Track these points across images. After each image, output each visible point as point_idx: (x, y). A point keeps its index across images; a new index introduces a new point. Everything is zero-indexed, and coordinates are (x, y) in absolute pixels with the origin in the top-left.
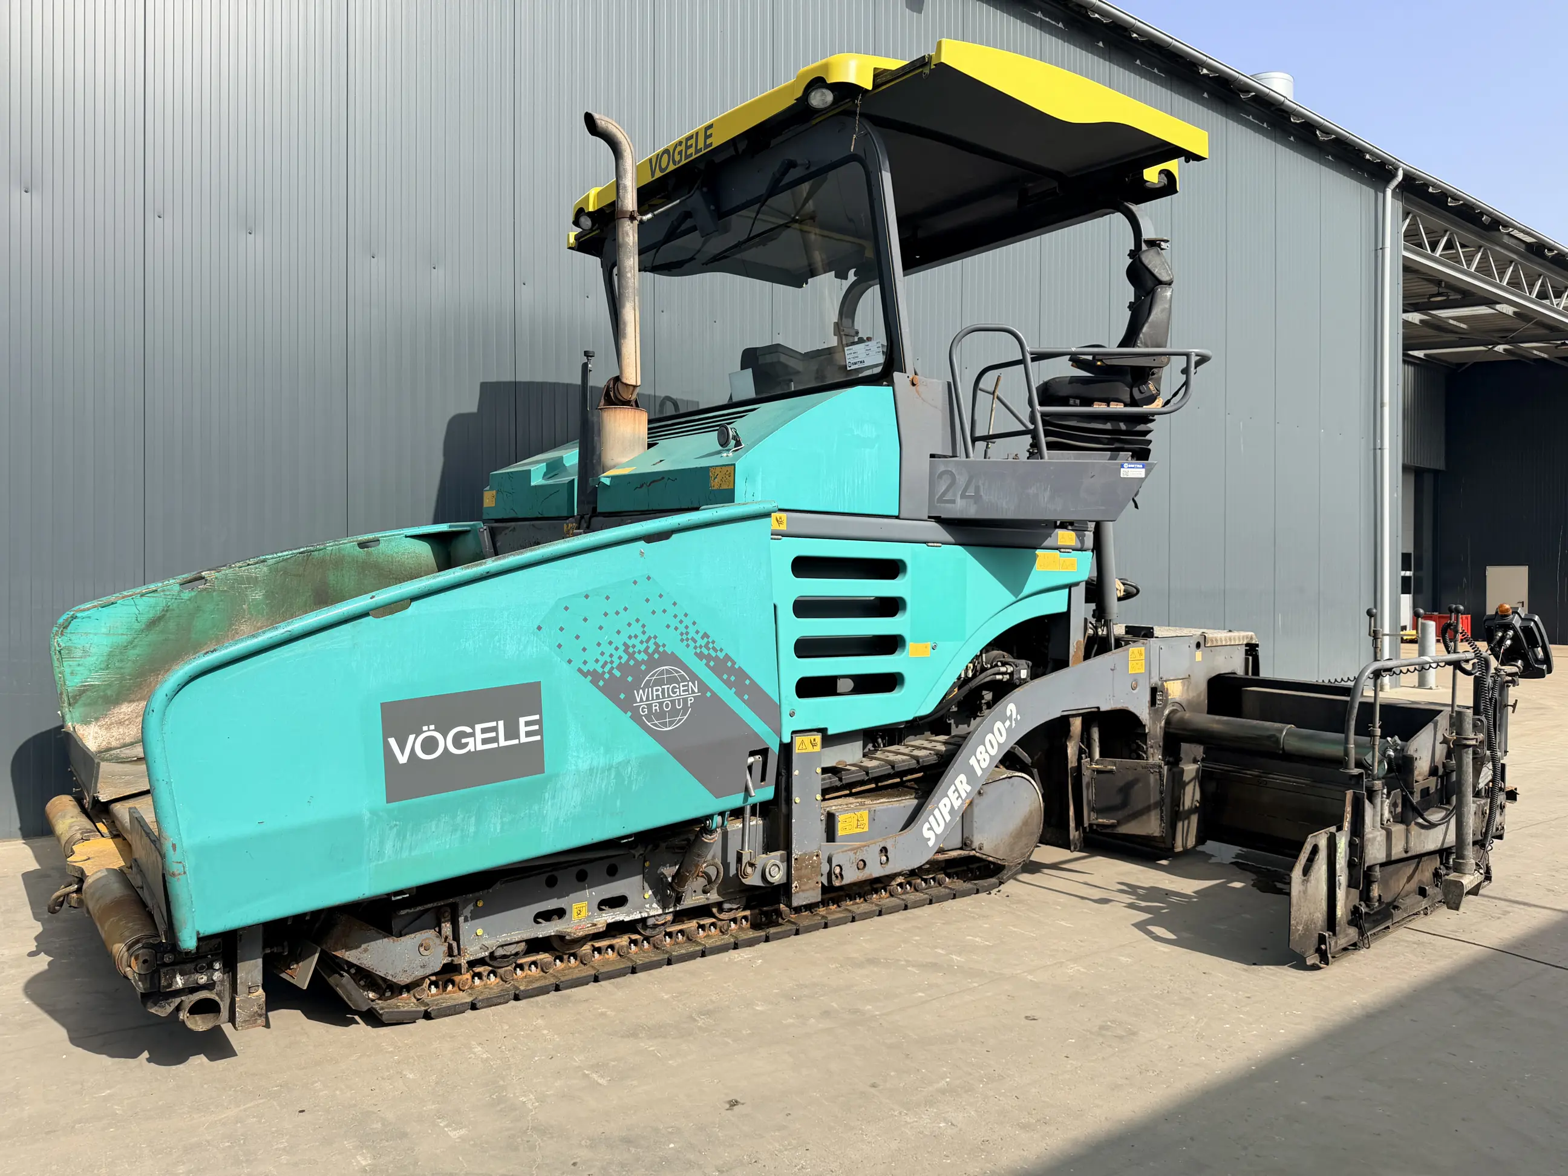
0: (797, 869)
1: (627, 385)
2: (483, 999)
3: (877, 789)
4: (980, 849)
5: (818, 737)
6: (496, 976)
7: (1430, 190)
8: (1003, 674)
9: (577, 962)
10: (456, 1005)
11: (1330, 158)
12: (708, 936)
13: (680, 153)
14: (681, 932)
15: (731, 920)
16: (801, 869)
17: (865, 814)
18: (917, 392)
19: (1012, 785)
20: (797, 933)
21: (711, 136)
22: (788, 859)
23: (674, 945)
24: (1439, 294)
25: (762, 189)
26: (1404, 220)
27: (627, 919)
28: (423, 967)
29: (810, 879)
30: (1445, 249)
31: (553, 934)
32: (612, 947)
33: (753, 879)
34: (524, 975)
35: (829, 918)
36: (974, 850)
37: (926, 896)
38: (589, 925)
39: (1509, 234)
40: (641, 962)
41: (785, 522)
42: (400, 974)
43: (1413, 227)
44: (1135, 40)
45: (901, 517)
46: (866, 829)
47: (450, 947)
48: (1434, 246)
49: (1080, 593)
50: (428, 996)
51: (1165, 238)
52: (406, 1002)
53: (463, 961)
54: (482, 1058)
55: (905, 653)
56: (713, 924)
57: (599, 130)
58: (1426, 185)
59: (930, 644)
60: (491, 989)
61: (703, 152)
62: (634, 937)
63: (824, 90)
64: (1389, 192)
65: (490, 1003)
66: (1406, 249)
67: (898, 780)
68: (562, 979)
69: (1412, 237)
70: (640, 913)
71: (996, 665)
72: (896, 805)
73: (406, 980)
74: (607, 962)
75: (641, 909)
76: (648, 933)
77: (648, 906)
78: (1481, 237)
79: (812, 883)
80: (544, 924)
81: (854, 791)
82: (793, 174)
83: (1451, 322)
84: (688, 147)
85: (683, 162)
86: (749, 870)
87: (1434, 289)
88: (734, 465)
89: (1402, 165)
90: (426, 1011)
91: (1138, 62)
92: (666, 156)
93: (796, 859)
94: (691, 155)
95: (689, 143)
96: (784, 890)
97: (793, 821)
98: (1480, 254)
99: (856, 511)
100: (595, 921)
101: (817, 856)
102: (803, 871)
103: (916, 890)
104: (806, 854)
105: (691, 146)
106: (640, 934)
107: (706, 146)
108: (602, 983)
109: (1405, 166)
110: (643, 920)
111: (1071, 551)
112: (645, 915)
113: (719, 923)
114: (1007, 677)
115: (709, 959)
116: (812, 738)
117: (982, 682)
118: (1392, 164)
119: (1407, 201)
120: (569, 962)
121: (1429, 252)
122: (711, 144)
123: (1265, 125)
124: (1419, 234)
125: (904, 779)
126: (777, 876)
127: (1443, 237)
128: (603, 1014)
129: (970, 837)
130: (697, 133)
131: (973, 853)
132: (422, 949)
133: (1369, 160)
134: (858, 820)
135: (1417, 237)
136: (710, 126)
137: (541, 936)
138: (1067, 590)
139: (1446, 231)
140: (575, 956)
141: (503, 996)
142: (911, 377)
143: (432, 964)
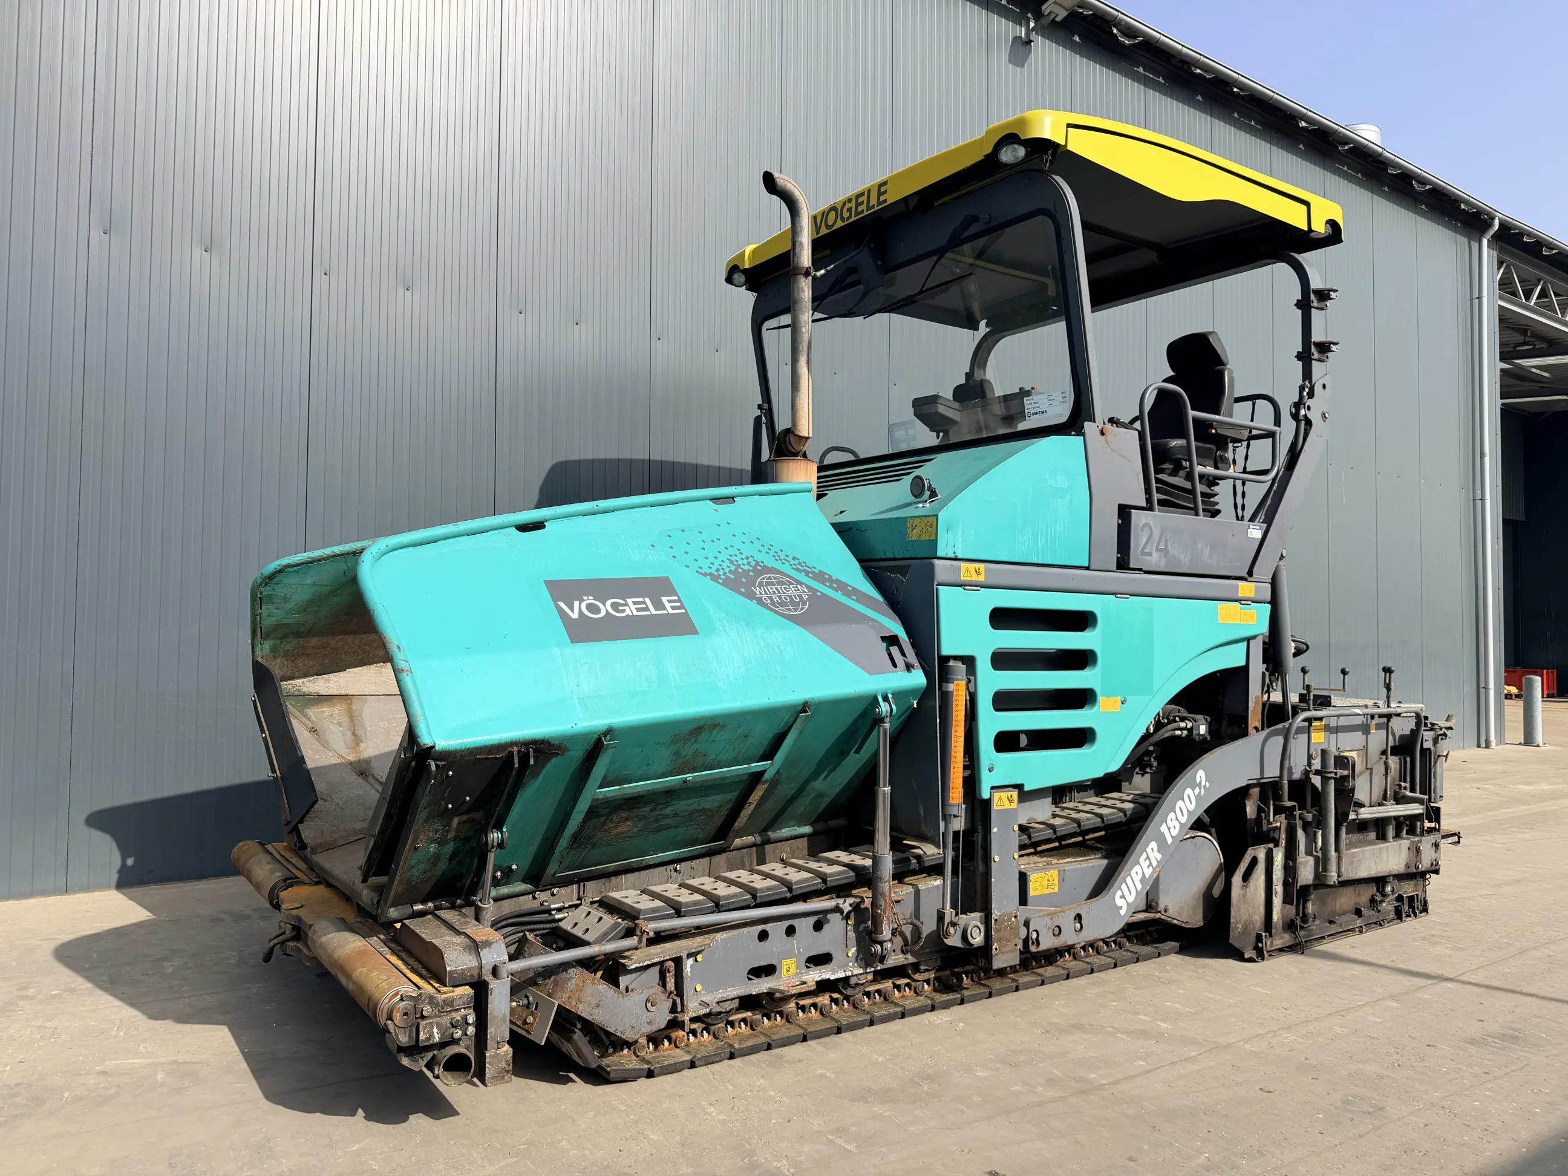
0: (997, 931)
1: (799, 437)
2: (702, 1058)
3: (1061, 847)
4: (1166, 911)
5: (1015, 794)
6: (709, 1033)
7: (1526, 239)
8: (1181, 729)
9: (784, 1021)
10: (676, 1063)
11: (1428, 209)
12: (903, 997)
13: (850, 210)
14: (879, 991)
15: (924, 981)
16: (1000, 930)
17: (1054, 873)
18: (1106, 441)
19: (1195, 845)
20: (990, 995)
21: (885, 192)
22: (987, 921)
23: (872, 1005)
24: (1525, 343)
25: (942, 242)
26: (1499, 269)
27: (833, 977)
28: (650, 1023)
29: (1008, 941)
30: (1538, 298)
31: (765, 991)
32: (814, 1005)
33: (954, 940)
34: (734, 1032)
35: (1020, 982)
36: (1160, 912)
37: (1110, 959)
38: (798, 983)
40: (845, 1023)
41: (983, 572)
42: (629, 1031)
43: (1507, 275)
44: (1237, 95)
45: (1092, 567)
46: (1056, 889)
47: (674, 1003)
48: (1528, 296)
49: (1257, 649)
50: (647, 1053)
51: (1335, 288)
52: (625, 1060)
53: (686, 1018)
54: (719, 1120)
55: (1096, 708)
56: (908, 985)
57: (778, 188)
58: (1522, 233)
59: (1119, 699)
60: (706, 1046)
61: (876, 209)
62: (835, 996)
63: (1016, 146)
64: (1485, 242)
65: (709, 1061)
66: (1501, 298)
67: (1080, 839)
68: (775, 1038)
69: (1506, 286)
70: (844, 971)
71: (1175, 721)
72: (1084, 865)
73: (634, 1036)
74: (810, 1021)
75: (845, 967)
76: (849, 992)
77: (851, 964)
79: (1011, 945)
80: (756, 980)
81: (1039, 849)
82: (974, 229)
83: (1534, 370)
84: (858, 204)
85: (853, 219)
86: (952, 930)
87: (1520, 338)
88: (937, 516)
89: (1498, 214)
90: (649, 1069)
91: (1236, 115)
92: (833, 214)
93: (996, 920)
94: (862, 211)
95: (860, 200)
96: (985, 951)
97: (993, 880)
99: (1050, 562)
100: (804, 978)
101: (1016, 917)
102: (1002, 932)
103: (1098, 953)
104: (1005, 916)
105: (862, 203)
106: (840, 992)
107: (879, 203)
108: (809, 1043)
109: (1501, 216)
110: (846, 980)
111: (1250, 603)
112: (849, 973)
113: (913, 984)
114: (1185, 732)
115: (908, 1020)
116: (1009, 794)
117: (1163, 737)
118: (1488, 213)
119: (1501, 250)
120: (776, 1020)
121: (1524, 301)
122: (885, 201)
123: (1360, 175)
124: (1512, 282)
125: (1087, 837)
126: (977, 939)
127: (1537, 285)
128: (823, 1076)
129: (1156, 900)
130: (869, 191)
131: (1158, 915)
132: (649, 1005)
133: (1464, 210)
134: (1048, 880)
135: (1511, 286)
136: (885, 183)
137: (754, 993)
138: (1245, 643)
139: (1539, 280)
140: (781, 1014)
141: (720, 1054)
142: (1100, 427)
143: (658, 1020)
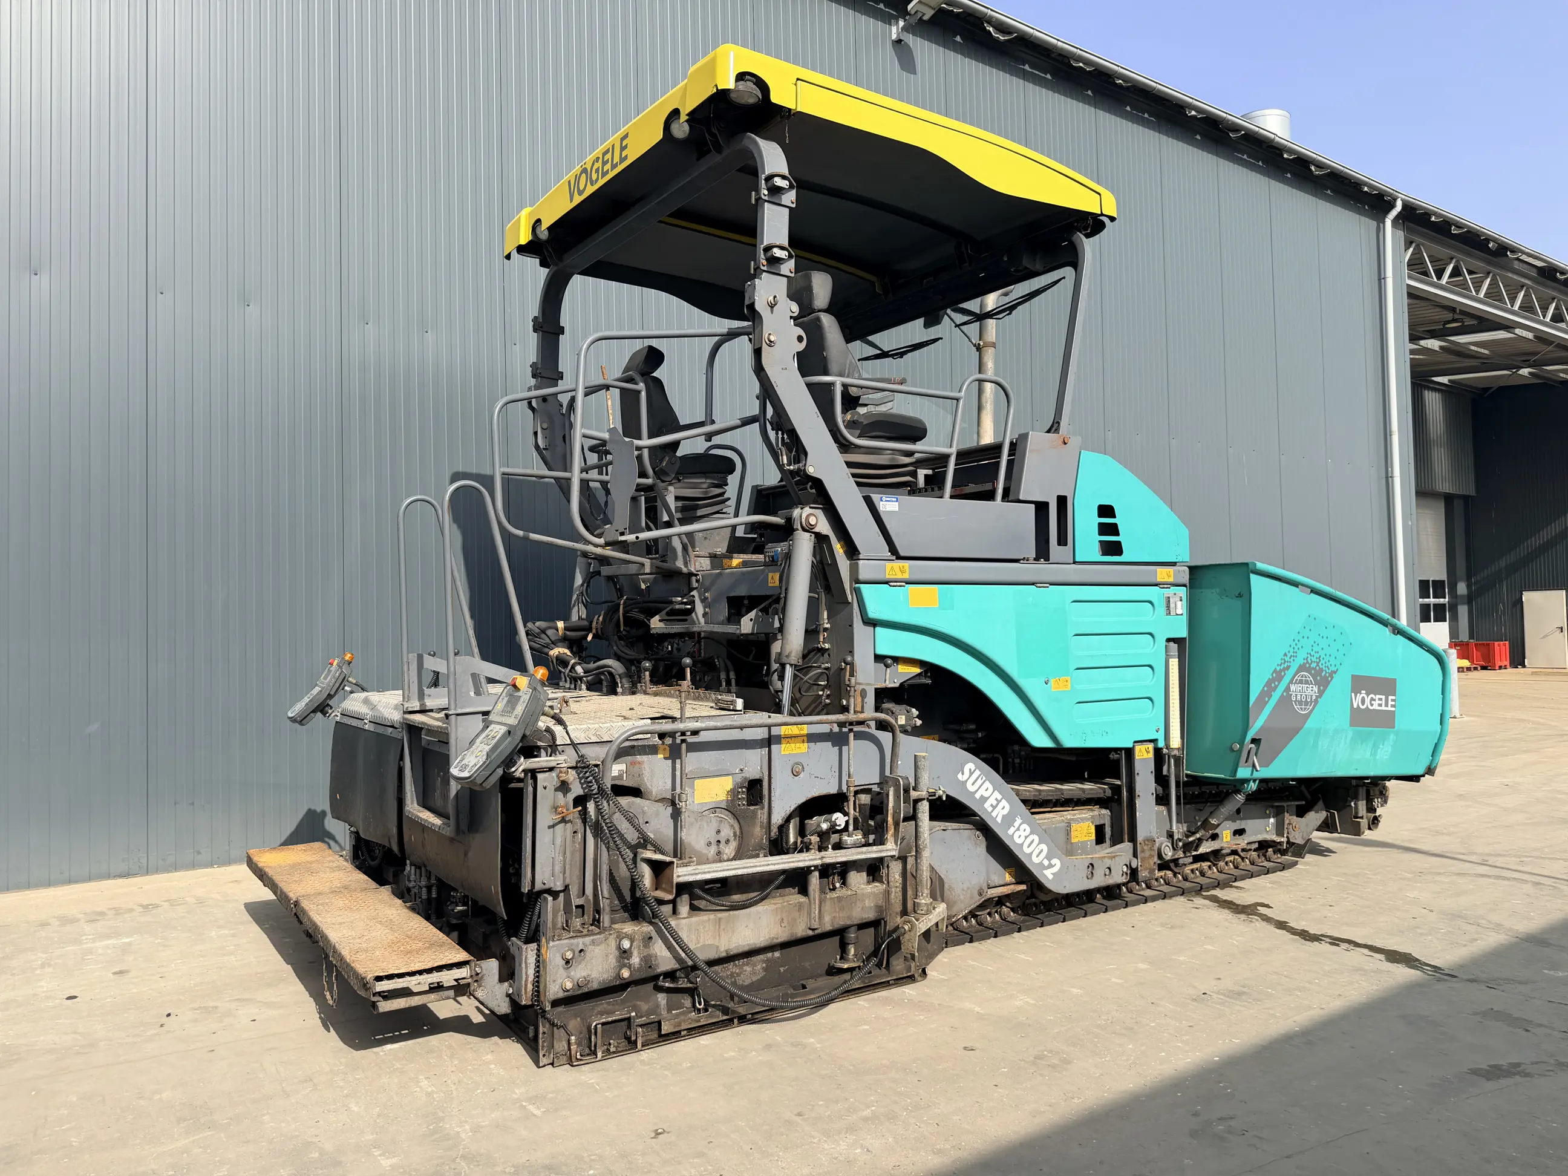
7: (1433, 219)
11: (1329, 192)
24: (1454, 321)
26: (1407, 249)
30: (1450, 276)
39: (1518, 259)
43: (1417, 257)
44: (1120, 86)
48: (1439, 274)
58: (1427, 214)
64: (1389, 222)
66: (1410, 277)
69: (1416, 266)
78: (1489, 263)
83: (1473, 348)
87: (1450, 316)
89: (1400, 195)
91: (1128, 109)
98: (1489, 280)
109: (1404, 197)
118: (1390, 195)
119: (1409, 230)
121: (1435, 280)
123: (1260, 163)
127: (1448, 264)
133: (1366, 192)
139: (1452, 259)
